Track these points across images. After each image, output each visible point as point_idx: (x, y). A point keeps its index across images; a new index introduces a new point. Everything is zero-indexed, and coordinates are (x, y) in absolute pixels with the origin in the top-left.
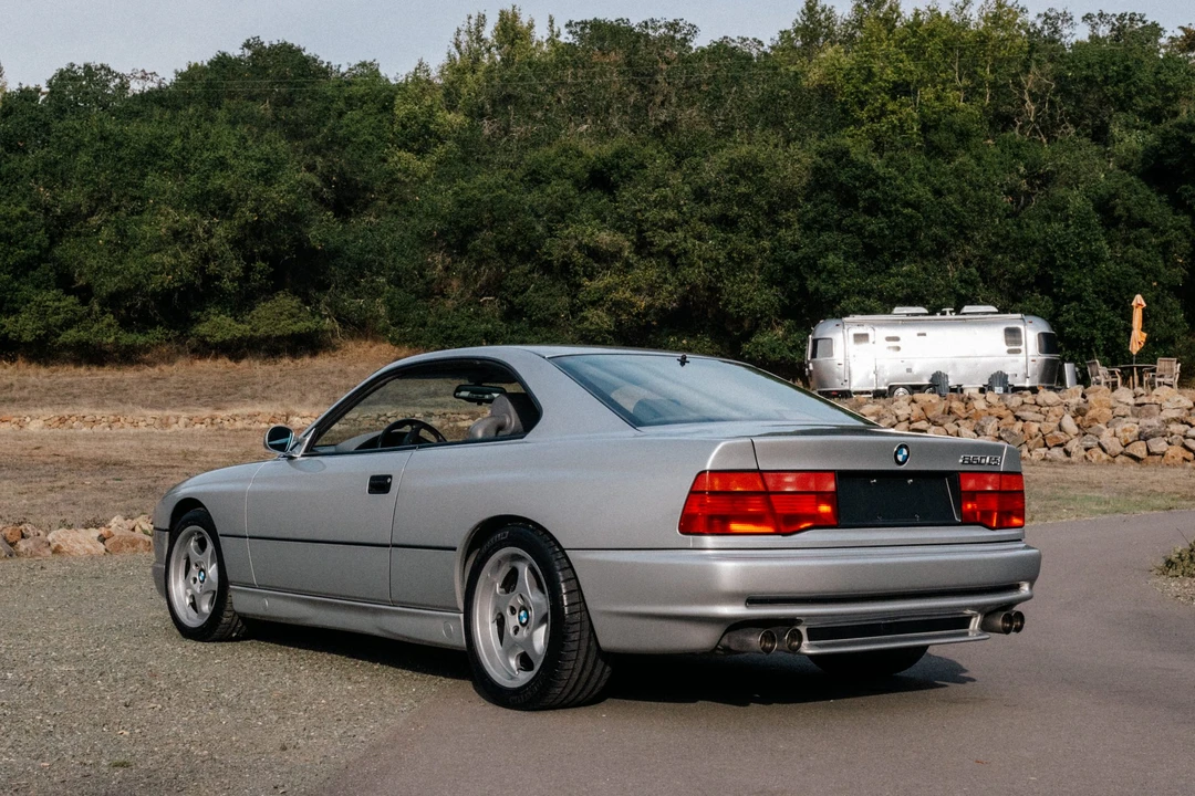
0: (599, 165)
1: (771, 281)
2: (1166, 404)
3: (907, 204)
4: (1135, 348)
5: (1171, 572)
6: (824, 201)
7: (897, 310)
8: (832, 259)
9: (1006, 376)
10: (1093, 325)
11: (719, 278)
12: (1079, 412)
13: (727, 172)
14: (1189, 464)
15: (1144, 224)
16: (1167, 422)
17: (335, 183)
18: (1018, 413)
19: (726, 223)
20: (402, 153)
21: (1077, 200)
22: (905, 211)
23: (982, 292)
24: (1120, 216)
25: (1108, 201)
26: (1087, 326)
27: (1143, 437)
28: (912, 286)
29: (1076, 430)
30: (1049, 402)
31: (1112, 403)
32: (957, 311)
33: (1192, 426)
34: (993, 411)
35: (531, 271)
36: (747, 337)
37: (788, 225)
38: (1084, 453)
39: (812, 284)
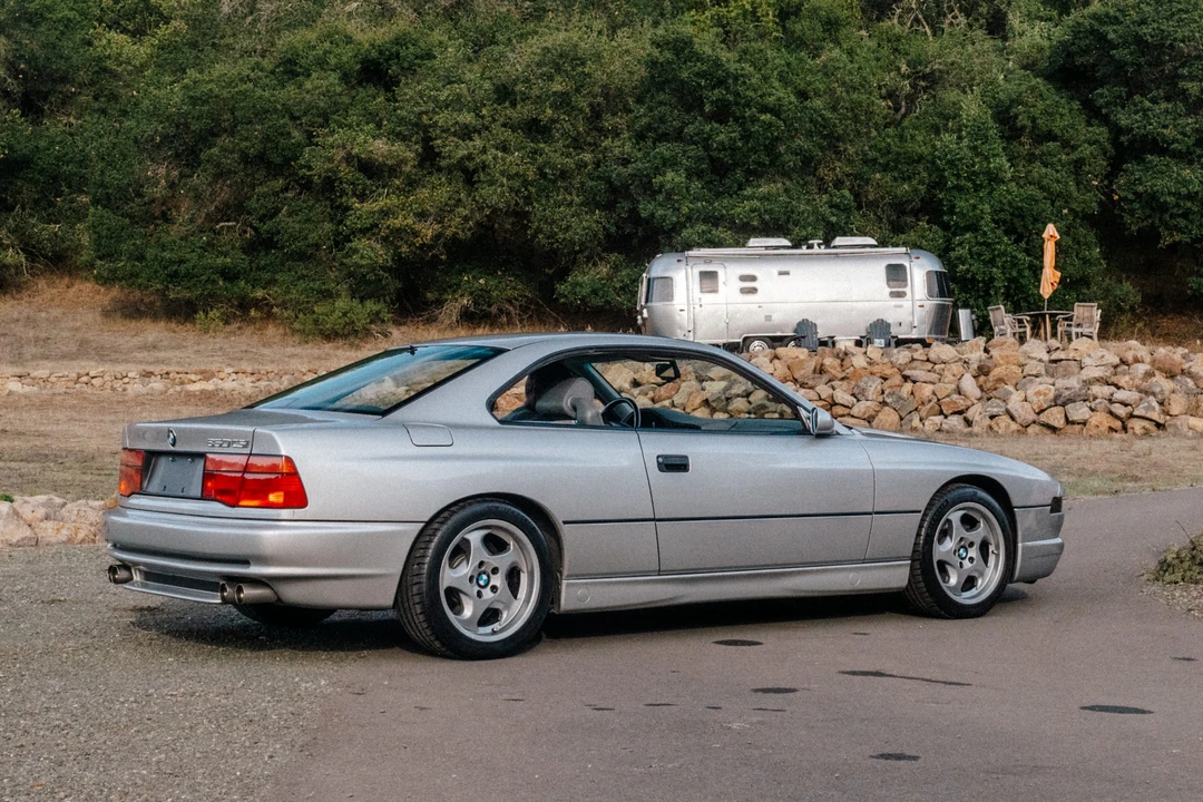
0: (374, 54)
1: (591, 203)
2: (1087, 361)
3: (765, 109)
4: (1046, 290)
5: (1168, 577)
6: (661, 103)
7: (753, 242)
8: (671, 177)
9: (889, 325)
10: (992, 262)
11: (528, 200)
12: (983, 371)
13: (539, 65)
14: (1117, 436)
15: (1050, 136)
16: (1088, 383)
17: (22, 72)
18: (907, 372)
19: (535, 129)
20: (114, 35)
21: (972, 107)
22: (763, 117)
23: (856, 218)
24: (1023, 128)
25: (1010, 107)
26: (986, 263)
27: (1060, 401)
28: (770, 212)
29: (978, 393)
30: (944, 357)
31: (1022, 360)
32: (827, 243)
33: (1118, 388)
34: (875, 369)
35: (286, 189)
36: (562, 275)
37: (616, 134)
38: (988, 421)
39: (646, 208)
